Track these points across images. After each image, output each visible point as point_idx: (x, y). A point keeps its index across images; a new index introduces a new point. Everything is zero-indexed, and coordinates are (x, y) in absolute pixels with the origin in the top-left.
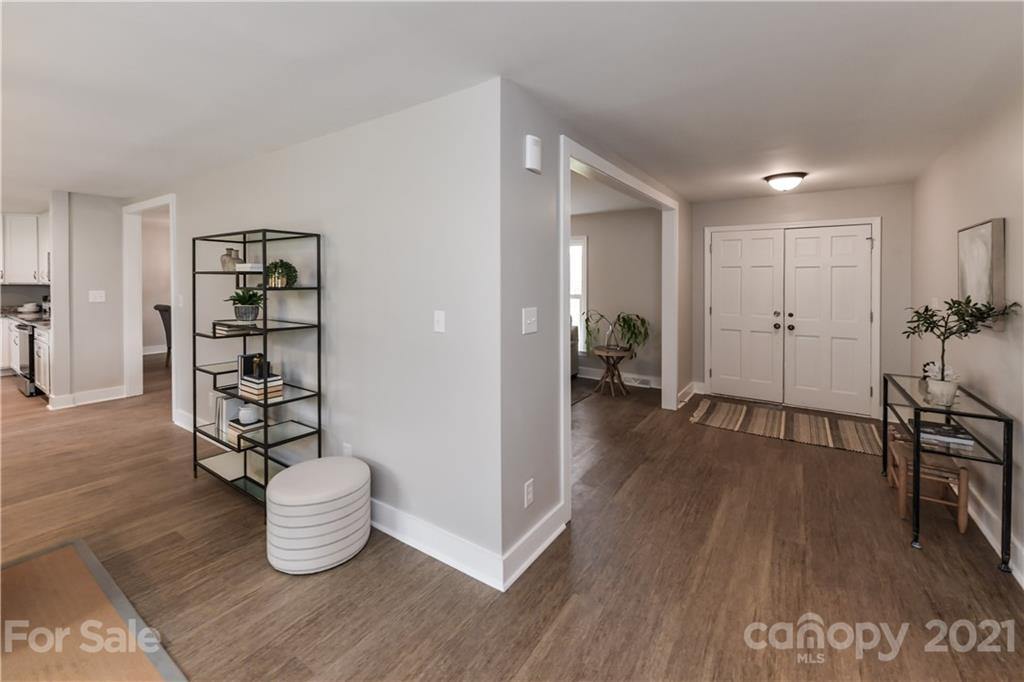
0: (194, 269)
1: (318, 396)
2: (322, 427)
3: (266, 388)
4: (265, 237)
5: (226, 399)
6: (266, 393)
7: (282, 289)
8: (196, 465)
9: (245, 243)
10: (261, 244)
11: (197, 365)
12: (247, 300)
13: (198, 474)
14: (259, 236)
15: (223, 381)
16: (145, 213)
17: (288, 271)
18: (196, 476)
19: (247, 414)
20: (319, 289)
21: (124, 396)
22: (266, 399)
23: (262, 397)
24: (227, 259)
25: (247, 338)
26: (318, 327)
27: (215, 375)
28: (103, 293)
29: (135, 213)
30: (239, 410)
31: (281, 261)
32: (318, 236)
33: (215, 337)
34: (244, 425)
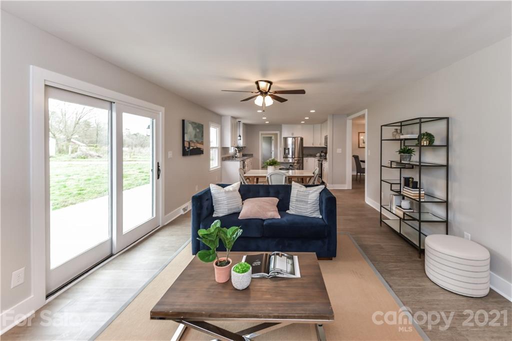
0: (381, 139)
1: (446, 203)
2: (449, 220)
3: (420, 194)
4: (420, 121)
5: (395, 195)
6: (420, 196)
7: (426, 146)
8: (381, 221)
9: (401, 126)
10: (418, 125)
11: (382, 179)
12: (406, 151)
13: (382, 225)
14: (418, 121)
15: (395, 187)
16: (353, 119)
17: (430, 137)
18: (381, 225)
19: (405, 204)
20: (447, 146)
21: (346, 189)
22: (420, 199)
23: (418, 197)
24: (395, 133)
25: (402, 169)
26: (447, 166)
27: (391, 184)
28: (340, 150)
29: (350, 120)
30: (401, 202)
31: (426, 133)
32: (447, 118)
33: (391, 167)
34: (404, 209)
